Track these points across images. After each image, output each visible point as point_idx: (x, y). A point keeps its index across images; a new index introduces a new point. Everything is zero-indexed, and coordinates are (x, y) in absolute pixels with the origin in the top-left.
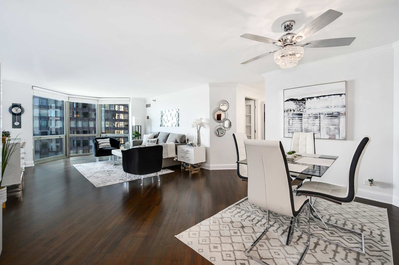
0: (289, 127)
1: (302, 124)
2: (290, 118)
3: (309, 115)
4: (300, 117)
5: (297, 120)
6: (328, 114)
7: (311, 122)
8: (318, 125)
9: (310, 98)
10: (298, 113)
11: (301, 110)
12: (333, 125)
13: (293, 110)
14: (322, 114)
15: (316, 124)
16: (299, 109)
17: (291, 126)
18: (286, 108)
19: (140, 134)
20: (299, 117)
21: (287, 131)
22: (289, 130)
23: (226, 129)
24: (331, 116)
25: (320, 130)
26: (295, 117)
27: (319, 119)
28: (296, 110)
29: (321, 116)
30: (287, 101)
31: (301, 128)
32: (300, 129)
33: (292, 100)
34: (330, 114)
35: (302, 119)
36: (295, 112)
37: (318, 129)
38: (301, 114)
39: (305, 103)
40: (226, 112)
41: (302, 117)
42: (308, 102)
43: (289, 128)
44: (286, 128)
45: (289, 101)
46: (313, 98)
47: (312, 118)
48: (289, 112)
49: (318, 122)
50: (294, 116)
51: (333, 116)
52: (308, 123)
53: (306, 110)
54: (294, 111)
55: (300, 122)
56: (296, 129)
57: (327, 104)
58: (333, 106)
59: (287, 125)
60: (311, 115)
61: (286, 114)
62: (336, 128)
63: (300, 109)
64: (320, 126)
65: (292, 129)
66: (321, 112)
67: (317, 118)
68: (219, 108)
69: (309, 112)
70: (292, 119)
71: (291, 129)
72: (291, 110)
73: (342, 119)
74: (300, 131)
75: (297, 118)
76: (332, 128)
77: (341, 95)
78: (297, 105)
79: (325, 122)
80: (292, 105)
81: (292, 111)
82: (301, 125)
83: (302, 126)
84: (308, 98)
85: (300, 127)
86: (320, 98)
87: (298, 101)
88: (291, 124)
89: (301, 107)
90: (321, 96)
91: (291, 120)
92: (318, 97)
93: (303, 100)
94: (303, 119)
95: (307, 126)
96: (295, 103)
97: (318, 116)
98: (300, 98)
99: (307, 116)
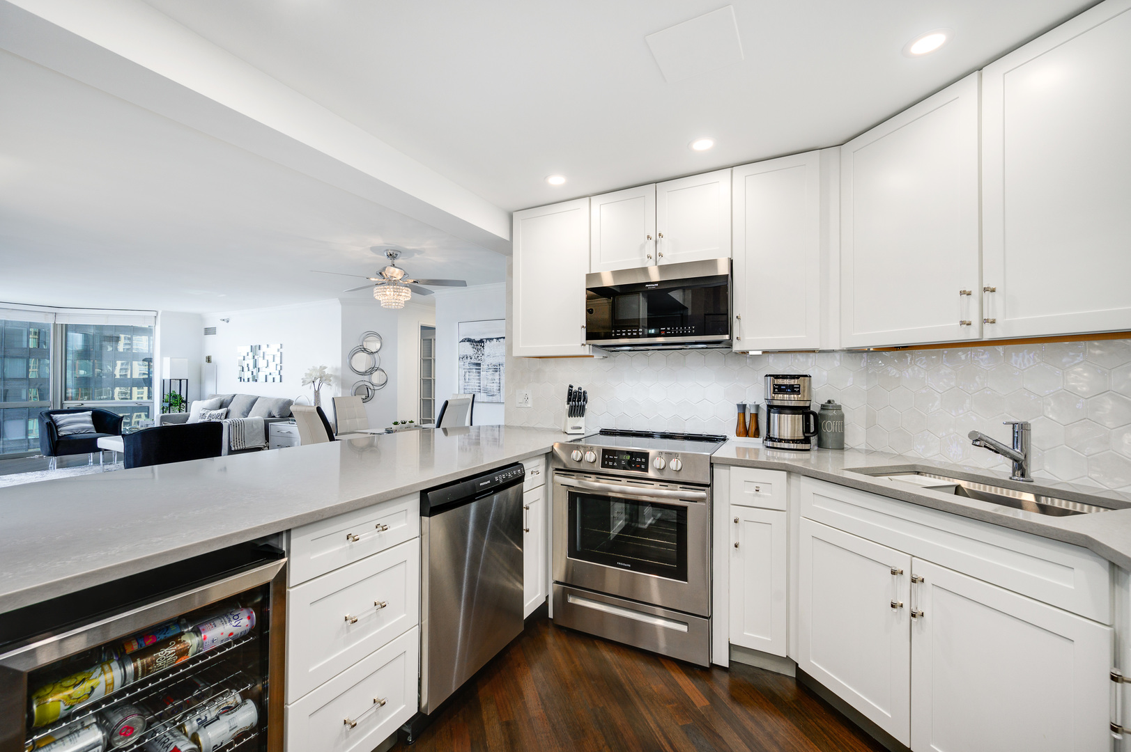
0: (465, 384)
1: (479, 379)
2: (466, 370)
3: (488, 365)
4: (478, 369)
5: (474, 373)
7: (490, 377)
9: (491, 339)
10: (476, 362)
11: (479, 358)
13: (470, 356)
14: (502, 365)
15: (496, 381)
16: (477, 355)
17: (467, 382)
18: (462, 354)
19: (184, 399)
20: (476, 369)
21: (463, 391)
22: (464, 389)
23: (376, 388)
25: (499, 390)
26: (472, 369)
27: (498, 373)
28: (473, 357)
29: (501, 367)
30: (462, 341)
31: (479, 386)
32: (478, 388)
33: (469, 340)
35: (479, 373)
36: (473, 361)
37: (498, 388)
38: (479, 365)
39: (483, 347)
40: (376, 355)
41: (480, 369)
42: (487, 344)
43: (465, 386)
44: (462, 387)
45: (465, 341)
46: (492, 339)
47: (491, 370)
48: (465, 360)
49: (498, 377)
50: (471, 367)
52: (487, 379)
53: (485, 358)
54: (471, 358)
55: (478, 376)
56: (473, 387)
59: (462, 382)
60: (490, 367)
61: (461, 362)
64: (500, 383)
66: (501, 362)
67: (496, 371)
68: (361, 347)
69: (488, 361)
70: (469, 372)
71: (467, 387)
72: (467, 357)
74: (478, 390)
75: (474, 371)
78: (474, 350)
80: (469, 349)
81: (469, 358)
83: (480, 383)
84: (487, 339)
85: (478, 385)
86: (500, 340)
87: (476, 342)
88: (467, 380)
89: (479, 352)
92: (498, 339)
93: (481, 341)
94: (481, 373)
95: (486, 384)
96: (472, 346)
97: (498, 367)
98: (478, 339)
99: (486, 367)
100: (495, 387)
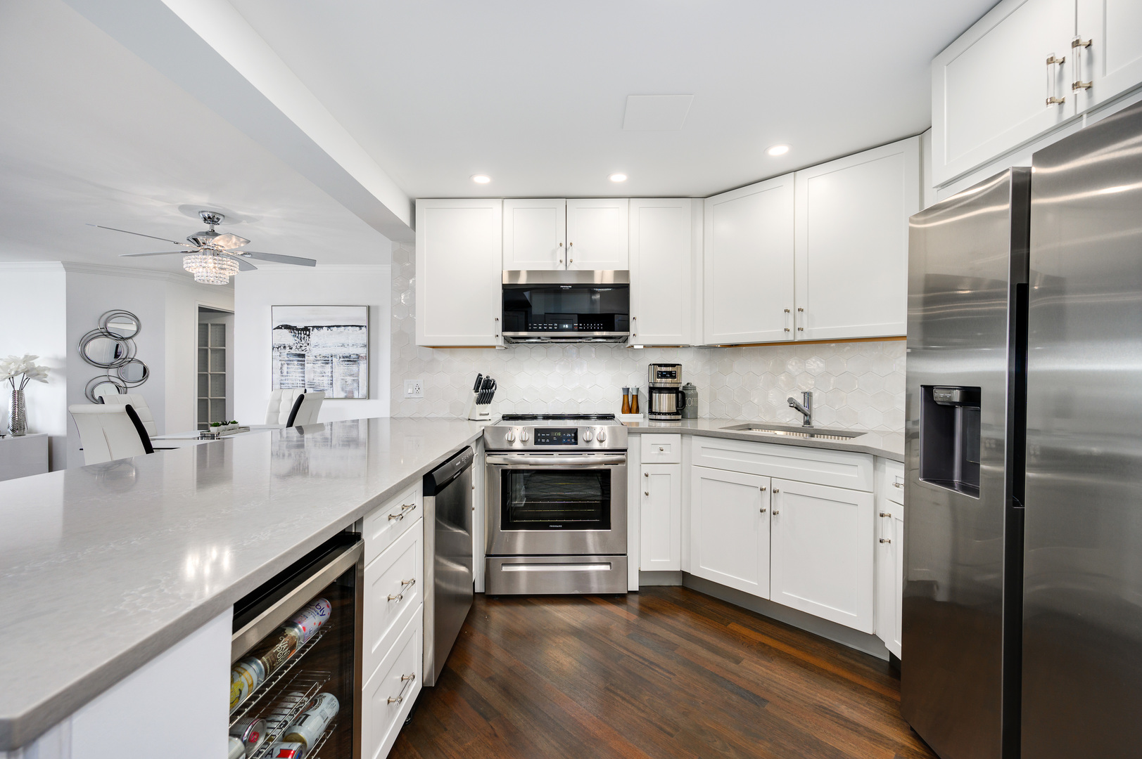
0: (282, 378)
1: (304, 373)
2: (283, 362)
3: (316, 356)
4: (301, 361)
5: (295, 365)
6: (344, 357)
7: (319, 370)
8: (330, 375)
9: (318, 327)
10: (298, 352)
11: (303, 348)
12: (351, 375)
13: (289, 346)
14: (335, 356)
15: (327, 374)
16: (299, 345)
17: (285, 376)
18: (277, 343)
20: (299, 361)
21: (278, 386)
22: (281, 384)
23: (128, 385)
24: (348, 361)
25: (332, 384)
26: (293, 361)
27: (330, 365)
28: (294, 348)
29: (334, 359)
30: (278, 328)
31: (302, 380)
32: (301, 382)
33: (287, 327)
34: (347, 357)
35: (304, 365)
36: (293, 351)
37: (330, 382)
38: (303, 356)
39: (309, 335)
40: (130, 340)
41: (304, 361)
42: (314, 333)
43: (281, 380)
44: (277, 381)
45: (281, 328)
46: (322, 327)
47: (320, 362)
48: (281, 350)
49: (330, 370)
50: (291, 358)
51: (351, 361)
52: (315, 372)
53: (311, 348)
54: (291, 349)
55: (302, 369)
56: (294, 382)
57: (342, 339)
58: (350, 345)
59: (277, 376)
60: (318, 358)
61: (276, 353)
62: (354, 380)
63: (301, 346)
64: (332, 376)
65: (287, 382)
66: (334, 353)
67: (327, 363)
68: (103, 330)
69: (315, 351)
70: (288, 364)
71: (285, 382)
72: (285, 347)
73: (363, 366)
74: (301, 385)
75: (296, 363)
76: (349, 379)
77: (360, 327)
78: (296, 338)
79: (340, 369)
80: (287, 338)
81: (288, 348)
82: (303, 375)
83: (304, 377)
84: (314, 327)
85: (301, 378)
86: (332, 328)
87: (298, 330)
88: (285, 374)
89: (303, 342)
90: (334, 326)
91: (286, 365)
92: (329, 327)
93: (306, 329)
94: (306, 365)
95: (312, 377)
96: (293, 334)
97: (330, 359)
98: (300, 326)
99: (312, 358)
100: (326, 381)
